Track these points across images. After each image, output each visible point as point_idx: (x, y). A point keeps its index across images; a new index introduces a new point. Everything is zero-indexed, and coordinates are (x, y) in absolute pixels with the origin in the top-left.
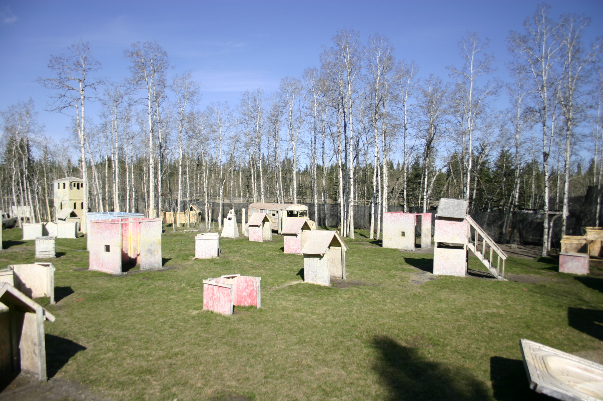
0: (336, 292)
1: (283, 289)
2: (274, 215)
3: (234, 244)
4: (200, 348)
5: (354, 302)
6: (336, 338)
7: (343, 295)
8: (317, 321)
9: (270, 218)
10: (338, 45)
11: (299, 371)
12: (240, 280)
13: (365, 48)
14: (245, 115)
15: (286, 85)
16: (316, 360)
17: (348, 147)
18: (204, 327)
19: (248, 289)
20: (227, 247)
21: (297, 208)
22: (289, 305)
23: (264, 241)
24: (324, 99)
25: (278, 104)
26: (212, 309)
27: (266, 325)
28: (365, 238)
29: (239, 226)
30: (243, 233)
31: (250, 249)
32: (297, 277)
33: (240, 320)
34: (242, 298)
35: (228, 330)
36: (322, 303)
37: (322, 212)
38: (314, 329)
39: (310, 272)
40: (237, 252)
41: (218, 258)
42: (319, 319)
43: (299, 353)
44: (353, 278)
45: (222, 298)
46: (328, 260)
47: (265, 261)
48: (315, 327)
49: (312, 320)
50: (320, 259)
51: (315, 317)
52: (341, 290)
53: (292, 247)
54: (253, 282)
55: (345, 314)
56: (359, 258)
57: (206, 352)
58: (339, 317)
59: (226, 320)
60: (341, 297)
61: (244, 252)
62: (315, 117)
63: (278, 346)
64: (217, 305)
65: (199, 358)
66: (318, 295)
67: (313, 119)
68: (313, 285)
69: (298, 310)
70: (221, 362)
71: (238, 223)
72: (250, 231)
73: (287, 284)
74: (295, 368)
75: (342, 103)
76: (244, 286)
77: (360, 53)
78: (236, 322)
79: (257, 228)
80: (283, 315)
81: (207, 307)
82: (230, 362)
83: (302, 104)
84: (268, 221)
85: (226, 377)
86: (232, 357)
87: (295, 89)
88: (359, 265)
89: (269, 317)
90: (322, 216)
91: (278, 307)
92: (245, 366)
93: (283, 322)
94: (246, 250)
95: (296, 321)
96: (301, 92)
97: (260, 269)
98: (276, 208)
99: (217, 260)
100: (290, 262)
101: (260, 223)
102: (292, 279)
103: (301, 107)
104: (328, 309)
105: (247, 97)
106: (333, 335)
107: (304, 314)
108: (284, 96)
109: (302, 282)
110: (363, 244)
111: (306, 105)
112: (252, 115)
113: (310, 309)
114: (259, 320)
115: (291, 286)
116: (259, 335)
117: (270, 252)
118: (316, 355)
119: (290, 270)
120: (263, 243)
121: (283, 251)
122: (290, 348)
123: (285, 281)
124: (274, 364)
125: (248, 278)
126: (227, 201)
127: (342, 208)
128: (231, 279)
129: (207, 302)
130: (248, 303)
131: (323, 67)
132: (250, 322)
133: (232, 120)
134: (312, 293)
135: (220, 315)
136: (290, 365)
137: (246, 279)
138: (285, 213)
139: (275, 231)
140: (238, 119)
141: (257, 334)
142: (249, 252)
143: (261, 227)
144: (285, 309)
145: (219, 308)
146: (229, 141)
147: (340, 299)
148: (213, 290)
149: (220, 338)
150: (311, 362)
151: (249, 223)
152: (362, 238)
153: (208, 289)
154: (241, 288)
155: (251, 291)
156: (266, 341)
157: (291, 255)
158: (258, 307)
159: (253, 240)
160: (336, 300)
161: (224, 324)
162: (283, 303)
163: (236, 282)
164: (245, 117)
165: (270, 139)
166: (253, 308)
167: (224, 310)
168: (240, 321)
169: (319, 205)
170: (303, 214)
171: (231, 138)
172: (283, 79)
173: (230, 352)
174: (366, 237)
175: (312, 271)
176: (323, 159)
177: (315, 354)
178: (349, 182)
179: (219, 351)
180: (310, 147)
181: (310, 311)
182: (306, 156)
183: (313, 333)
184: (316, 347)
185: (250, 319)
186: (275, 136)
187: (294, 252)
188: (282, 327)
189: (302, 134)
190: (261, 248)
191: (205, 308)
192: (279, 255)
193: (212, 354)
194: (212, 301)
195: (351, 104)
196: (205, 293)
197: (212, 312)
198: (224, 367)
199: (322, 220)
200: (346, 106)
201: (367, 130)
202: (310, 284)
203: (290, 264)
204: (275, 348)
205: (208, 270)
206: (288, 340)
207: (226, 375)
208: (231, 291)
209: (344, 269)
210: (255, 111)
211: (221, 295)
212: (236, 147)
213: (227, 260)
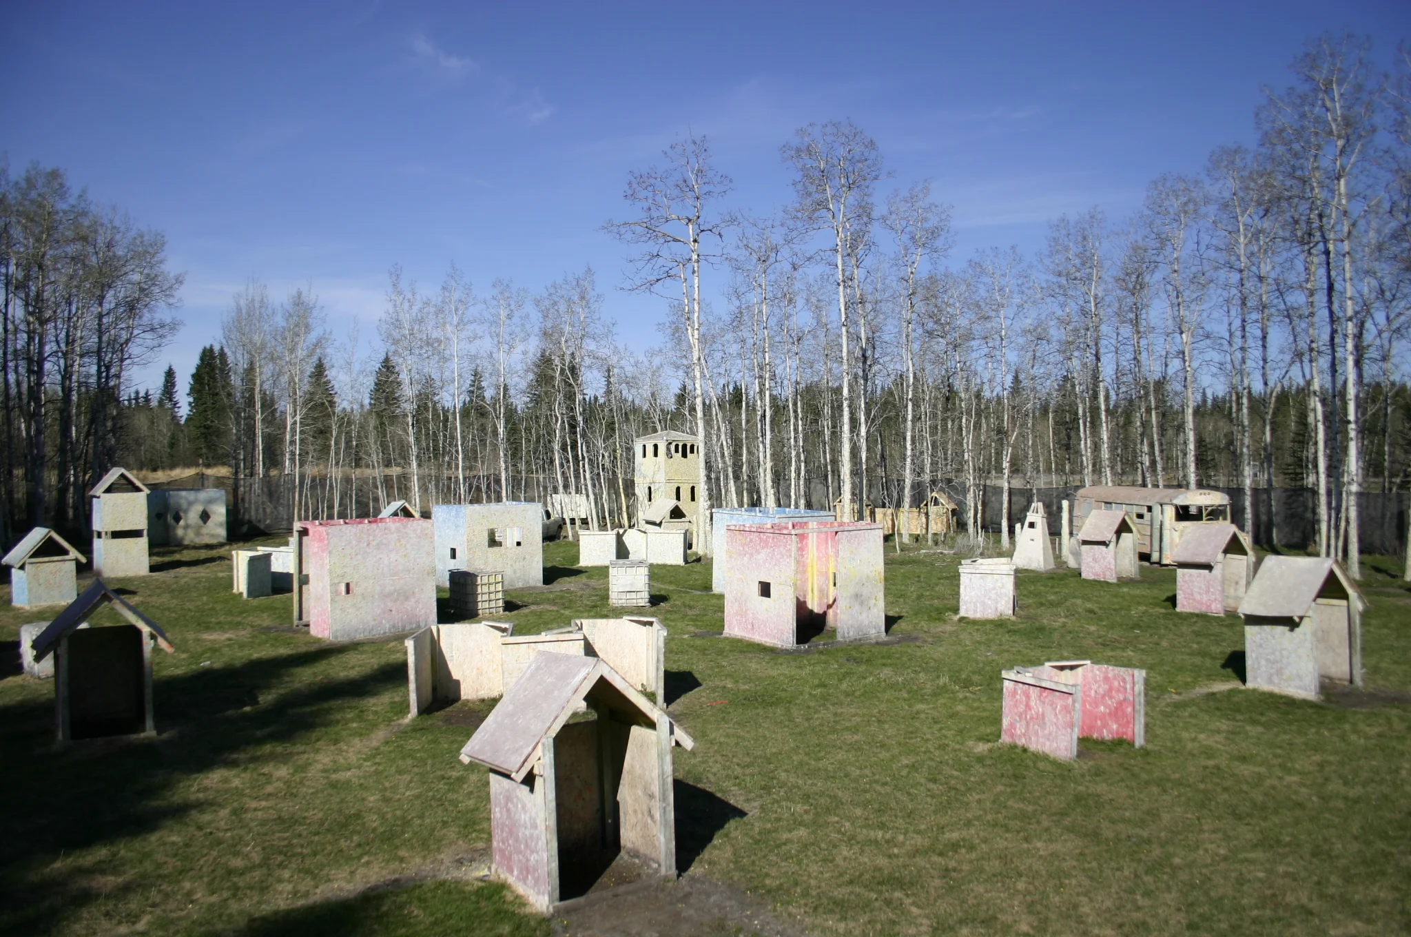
0: (1341, 719)
1: (1192, 702)
2: (1140, 516)
3: (1045, 586)
4: (1008, 835)
5: (1400, 747)
6: (1369, 843)
7: (1362, 726)
8: (1303, 790)
9: (1134, 523)
10: (1309, 79)
11: (1279, 919)
12: (1090, 675)
13: (1386, 76)
14: (1059, 275)
15: (1163, 196)
16: (1322, 896)
17: (1338, 340)
18: (1011, 785)
19: (1111, 698)
20: (1031, 592)
21: (1197, 498)
22: (1216, 742)
23: (1119, 579)
24: (1266, 224)
25: (1141, 243)
26: (1023, 741)
27: (1165, 791)
28: (1389, 578)
29: (1053, 543)
30: (1064, 559)
31: (1089, 600)
32: (1223, 671)
33: (1097, 773)
34: (1096, 719)
35: (1071, 797)
36: (1306, 744)
37: (1263, 509)
38: (1298, 812)
39: (1263, 662)
40: (1058, 604)
41: (1013, 618)
42: (1305, 785)
43: (1270, 872)
44: (1381, 682)
45: (1050, 717)
46: (1314, 634)
47: (1133, 628)
48: (1300, 805)
49: (1288, 786)
50: (1292, 630)
51: (1295, 778)
52: (1355, 713)
53: (1198, 597)
54: (1124, 681)
55: (1377, 778)
56: (1385, 631)
57: (1025, 846)
58: (1364, 786)
59: (1061, 770)
60: (1356, 731)
61: (1073, 604)
62: (1241, 271)
63: (1209, 846)
64: (1036, 733)
65: (1012, 861)
66: (1290, 722)
67: (1235, 277)
68: (1271, 695)
69: (1243, 759)
70: (1068, 876)
71: (1051, 534)
72: (1084, 555)
73: (1201, 690)
74: (1268, 913)
75: (1321, 228)
76: (1101, 691)
77: (1371, 93)
78: (1088, 778)
79: (1103, 548)
80: (1205, 767)
81: (1012, 735)
82: (1091, 878)
83: (1205, 239)
84: (1130, 531)
85: (1088, 915)
86: (1094, 864)
87: (1186, 204)
88: (1391, 648)
89: (1169, 771)
90: (1264, 518)
91: (1190, 746)
92: (1131, 892)
93: (1210, 786)
94: (1079, 601)
95: (1245, 787)
96: (1203, 210)
97: (1123, 649)
98: (1145, 499)
99: (1014, 623)
100: (1197, 634)
101: (1109, 535)
102: (1210, 677)
103: (1203, 247)
104: (1327, 762)
105: (1064, 232)
106: (1355, 832)
107: (1263, 770)
108: (1159, 222)
109: (1242, 687)
110: (1388, 595)
111: (1214, 242)
112: (1078, 275)
113: (1276, 756)
114: (1144, 776)
115: (1213, 694)
116: (1154, 814)
117: (1142, 608)
118: (1319, 883)
119: (1204, 654)
120: (1117, 585)
121: (1174, 605)
122: (1241, 856)
123: (1195, 682)
124: (1207, 893)
125: (1112, 671)
126: (1017, 483)
127: (1323, 499)
128: (1067, 672)
129: (1012, 725)
130: (1110, 732)
131: (1265, 140)
132: (1122, 780)
133: (1029, 288)
134: (1273, 715)
135: (1045, 758)
136: (1253, 901)
137: (1106, 672)
138: (1170, 512)
139: (1144, 557)
140: (1044, 285)
141: (1148, 813)
142: (1089, 605)
143: (1112, 546)
144: (1208, 753)
145: (1041, 740)
146: (1021, 340)
147: (1354, 737)
148: (1028, 696)
149: (1055, 814)
150: (1311, 900)
151: (1082, 536)
152: (1380, 577)
153: (1014, 693)
154: (1093, 693)
155: (1120, 703)
156: (1172, 832)
157: (1197, 615)
158: (1137, 744)
159: (1091, 577)
160: (1343, 738)
161: (1059, 782)
162: (1202, 736)
163: (1080, 680)
164: (1059, 279)
165: (1122, 330)
166: (1125, 746)
167: (1055, 745)
168: (1097, 775)
169: (1256, 491)
170: (1215, 513)
171: (1025, 332)
172: (1155, 183)
173: (1087, 851)
174: (1393, 576)
175: (1267, 660)
176: (1264, 375)
177: (1315, 878)
178: (1346, 432)
179: (1056, 847)
180: (1226, 347)
181: (1277, 761)
182: (1215, 370)
183: (1297, 822)
184: (1315, 860)
185: (1123, 773)
186: (1136, 323)
187: (1204, 609)
188: (1210, 800)
189: (1205, 314)
190: (1116, 596)
191: (1005, 739)
192: (1165, 616)
193: (1041, 853)
194: (1024, 723)
195: (1346, 229)
196: (1007, 703)
197: (1025, 750)
198: (1080, 890)
199: (1262, 529)
200: (1332, 236)
201: (1388, 295)
202: (1264, 693)
203: (1199, 639)
204: (1201, 852)
205: (994, 648)
206: (1232, 834)
207: (1086, 910)
208: (1074, 701)
209: (1357, 659)
210: (1083, 264)
211: (1049, 708)
212: (1038, 354)
213: (1037, 624)
